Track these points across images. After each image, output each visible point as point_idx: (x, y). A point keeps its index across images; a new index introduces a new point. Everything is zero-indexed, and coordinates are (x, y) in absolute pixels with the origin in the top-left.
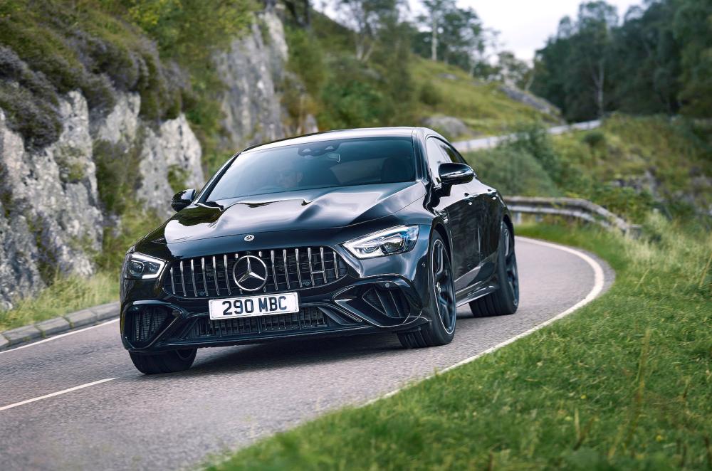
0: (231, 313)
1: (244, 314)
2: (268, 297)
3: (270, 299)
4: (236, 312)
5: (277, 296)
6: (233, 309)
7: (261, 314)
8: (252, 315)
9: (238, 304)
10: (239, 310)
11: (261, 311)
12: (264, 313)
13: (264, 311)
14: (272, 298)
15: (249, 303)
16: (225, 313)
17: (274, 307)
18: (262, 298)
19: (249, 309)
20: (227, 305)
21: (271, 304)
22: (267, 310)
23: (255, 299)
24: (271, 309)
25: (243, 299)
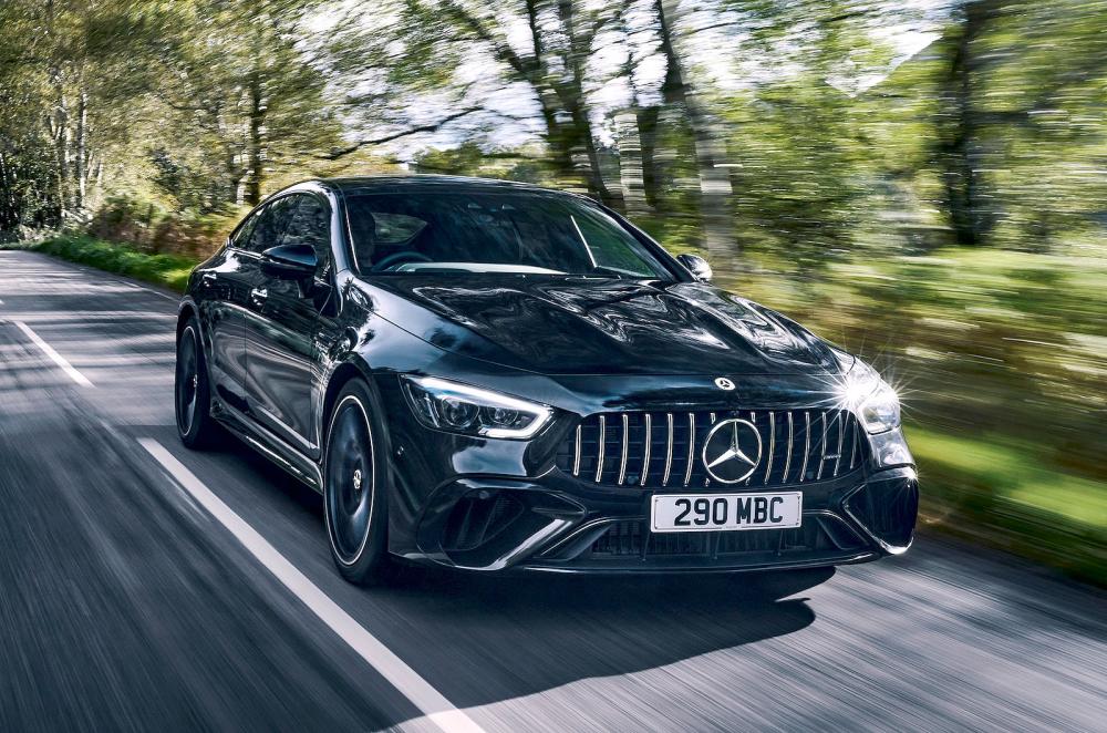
0: (688, 523)
1: (711, 526)
2: (753, 496)
3: (757, 500)
4: (697, 522)
5: (769, 496)
6: (692, 516)
7: (739, 528)
8: (723, 528)
9: (702, 506)
10: (702, 517)
11: (739, 522)
12: (744, 526)
13: (744, 521)
14: (761, 500)
15: (720, 506)
16: (677, 522)
17: (761, 515)
18: (744, 497)
19: (720, 517)
20: (683, 507)
21: (758, 510)
23: (732, 499)
24: (757, 520)
25: (711, 498)
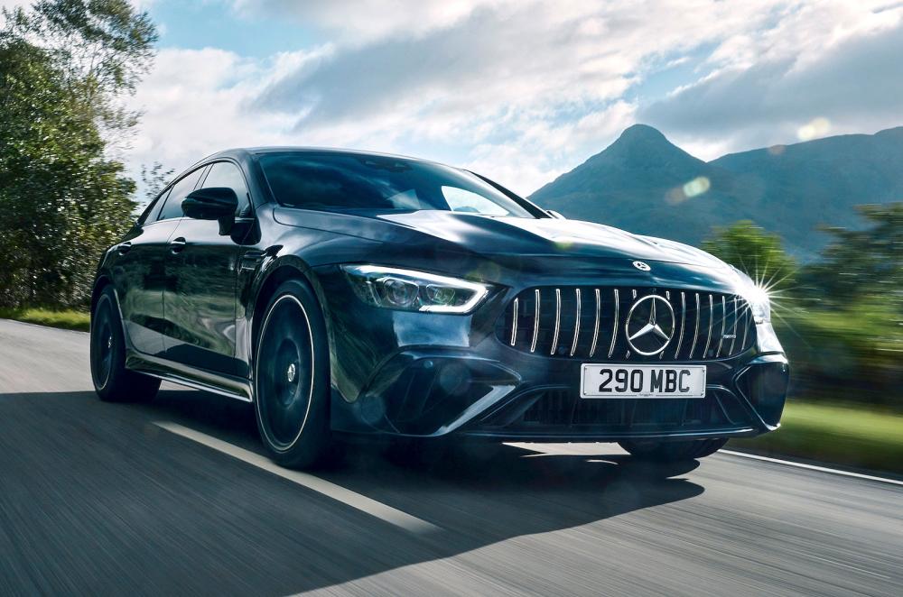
0: (610, 390)
1: (629, 394)
2: (665, 368)
3: (668, 372)
4: (617, 389)
5: (678, 369)
6: (613, 384)
7: (652, 396)
8: (638, 396)
9: (622, 376)
10: (621, 385)
11: (652, 390)
12: (656, 394)
14: (671, 371)
15: (637, 376)
16: (602, 389)
17: (671, 386)
18: (657, 368)
19: (636, 386)
20: (606, 376)
21: (669, 381)
22: (661, 391)
23: (647, 370)
24: (668, 390)
25: (630, 368)
